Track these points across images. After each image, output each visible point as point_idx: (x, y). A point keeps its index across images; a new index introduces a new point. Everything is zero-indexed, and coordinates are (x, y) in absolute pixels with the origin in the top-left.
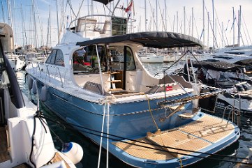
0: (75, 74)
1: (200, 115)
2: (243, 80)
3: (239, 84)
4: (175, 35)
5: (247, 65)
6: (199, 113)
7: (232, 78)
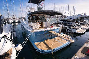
0: (28, 23)
1: (62, 34)
2: (75, 24)
3: (74, 25)
4: (54, 11)
5: (76, 20)
6: (61, 33)
7: (72, 24)
